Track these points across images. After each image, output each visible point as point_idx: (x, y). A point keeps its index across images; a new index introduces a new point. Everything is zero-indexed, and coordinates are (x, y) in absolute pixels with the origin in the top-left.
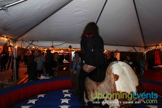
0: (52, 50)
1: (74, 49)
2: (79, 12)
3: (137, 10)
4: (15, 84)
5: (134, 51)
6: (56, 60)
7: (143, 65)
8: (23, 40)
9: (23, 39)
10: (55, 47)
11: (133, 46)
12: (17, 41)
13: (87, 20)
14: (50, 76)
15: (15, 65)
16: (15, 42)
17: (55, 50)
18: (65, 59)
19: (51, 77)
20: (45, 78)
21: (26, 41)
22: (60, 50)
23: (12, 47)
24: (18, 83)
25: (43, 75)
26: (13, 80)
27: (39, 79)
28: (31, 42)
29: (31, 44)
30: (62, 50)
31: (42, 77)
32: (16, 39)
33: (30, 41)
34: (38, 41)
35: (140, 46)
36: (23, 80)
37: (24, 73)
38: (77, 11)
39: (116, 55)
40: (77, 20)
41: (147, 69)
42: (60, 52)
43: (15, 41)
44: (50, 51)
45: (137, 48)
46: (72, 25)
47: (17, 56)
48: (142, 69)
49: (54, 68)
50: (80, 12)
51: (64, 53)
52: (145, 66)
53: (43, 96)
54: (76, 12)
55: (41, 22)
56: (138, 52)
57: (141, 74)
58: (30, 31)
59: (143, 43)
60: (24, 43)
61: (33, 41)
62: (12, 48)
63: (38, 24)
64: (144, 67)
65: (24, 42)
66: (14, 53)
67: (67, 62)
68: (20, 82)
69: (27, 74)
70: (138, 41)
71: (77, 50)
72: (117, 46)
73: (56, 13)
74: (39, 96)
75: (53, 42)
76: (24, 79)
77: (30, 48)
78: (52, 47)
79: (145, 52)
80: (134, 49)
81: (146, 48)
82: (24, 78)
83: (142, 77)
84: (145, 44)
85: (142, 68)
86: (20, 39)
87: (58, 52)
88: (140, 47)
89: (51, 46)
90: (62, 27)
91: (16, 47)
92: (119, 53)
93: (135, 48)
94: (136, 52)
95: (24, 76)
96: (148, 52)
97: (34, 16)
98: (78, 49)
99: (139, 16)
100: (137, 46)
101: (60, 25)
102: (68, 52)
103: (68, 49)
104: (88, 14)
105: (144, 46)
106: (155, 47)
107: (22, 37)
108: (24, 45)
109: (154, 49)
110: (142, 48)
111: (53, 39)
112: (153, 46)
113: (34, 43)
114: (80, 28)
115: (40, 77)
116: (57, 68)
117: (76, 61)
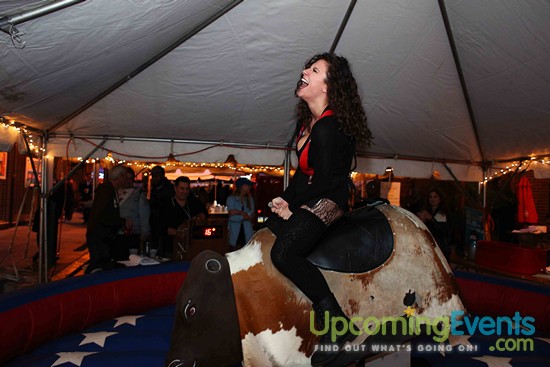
0: (174, 171)
1: (248, 166)
2: (260, 44)
3: (455, 40)
4: (43, 280)
5: (445, 176)
7: (474, 223)
8: (72, 135)
9: (73, 129)
10: (180, 158)
11: (444, 161)
12: (54, 135)
13: (289, 72)
14: (160, 255)
15: (44, 217)
16: (47, 140)
17: (183, 171)
18: (215, 202)
19: (165, 259)
20: (143, 261)
21: (83, 139)
22: (201, 169)
23: (36, 157)
24: (54, 279)
25: (139, 254)
26: (36, 269)
27: (123, 265)
28: (98, 142)
29: (98, 147)
30: (207, 172)
31: (135, 260)
32: (47, 131)
33: (97, 136)
34: (122, 138)
35: (469, 159)
36: (72, 270)
37: (76, 247)
38: (254, 39)
39: (390, 189)
40: (254, 68)
41: (488, 239)
42: (202, 178)
43: (45, 136)
44: (163, 171)
45: (456, 168)
46: (237, 84)
47: (51, 187)
48: (472, 237)
49: (176, 228)
50: (264, 43)
51: (213, 180)
52: (482, 228)
53: (133, 323)
54: (249, 42)
55: (133, 75)
56: (459, 179)
57: (466, 254)
58: (98, 104)
59: (477, 151)
60: (74, 143)
61: (106, 137)
62: (34, 160)
63: (124, 81)
64: (479, 231)
65: (77, 141)
66: (42, 178)
67: (223, 210)
68: (63, 275)
69: (87, 250)
70: (458, 144)
71: (256, 170)
72: (388, 160)
73: (183, 46)
74: (121, 321)
75: (172, 142)
76: (77, 265)
77: (97, 162)
78: (171, 158)
79: (484, 180)
80: (446, 171)
81: (485, 166)
82: (77, 263)
83: (473, 264)
84: (482, 153)
85: (474, 233)
86: (61, 129)
87: (193, 176)
88: (468, 162)
89: (168, 155)
90: (204, 93)
91: (50, 157)
92: (399, 184)
93: (448, 165)
94: (452, 179)
95: (75, 257)
96: (493, 179)
97: (108, 52)
98: (260, 166)
99: (460, 60)
100: (455, 158)
101: (197, 86)
102: (228, 179)
103: (225, 168)
104: (291, 50)
105: (479, 159)
106: (515, 164)
107: (70, 122)
108: (76, 149)
109: (513, 170)
110: (472, 167)
111: (173, 134)
112: (511, 161)
113: (111, 144)
114: (265, 97)
115: (128, 259)
116: (184, 230)
117: (243, 208)
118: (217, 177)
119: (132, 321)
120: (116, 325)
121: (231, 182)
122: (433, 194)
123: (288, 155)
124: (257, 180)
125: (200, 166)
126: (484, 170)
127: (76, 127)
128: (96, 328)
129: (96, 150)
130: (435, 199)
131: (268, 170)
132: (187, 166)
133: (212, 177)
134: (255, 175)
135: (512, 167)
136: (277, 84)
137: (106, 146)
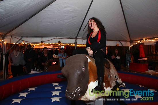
0: (42, 46)
1: (63, 44)
2: (67, 8)
5: (120, 45)
6: (46, 55)
7: (128, 58)
8: (12, 36)
9: (12, 34)
10: (44, 42)
11: (120, 41)
12: (6, 36)
13: (76, 16)
14: (40, 70)
16: (4, 38)
17: (45, 46)
18: (54, 54)
19: (41, 72)
20: (35, 72)
21: (15, 37)
22: (50, 45)
23: (1, 43)
25: (34, 70)
27: (29, 74)
28: (20, 38)
29: (20, 40)
30: (52, 46)
31: (33, 72)
32: (4, 35)
33: (19, 36)
34: (27, 37)
40: (66, 15)
41: (132, 62)
42: (50, 48)
45: (123, 43)
46: (61, 20)
48: (128, 62)
50: (69, 8)
51: (53, 48)
52: (131, 59)
54: (64, 8)
55: (30, 18)
56: (124, 46)
57: (127, 67)
58: (19, 27)
59: (129, 38)
61: (22, 37)
63: (27, 20)
64: (130, 60)
65: (13, 38)
67: (56, 56)
70: (124, 36)
71: (66, 45)
73: (45, 9)
74: (30, 89)
75: (42, 37)
77: (19, 44)
78: (42, 42)
79: (131, 46)
81: (131, 42)
83: (128, 69)
86: (8, 35)
87: (48, 47)
88: (126, 41)
90: (51, 23)
94: (122, 46)
96: (133, 46)
97: (23, 11)
100: (123, 40)
101: (49, 21)
102: (57, 47)
103: (57, 44)
104: (76, 10)
105: (129, 40)
106: (139, 41)
107: (11, 32)
108: (13, 40)
109: (139, 43)
110: (127, 42)
111: (42, 35)
112: (138, 40)
113: (24, 39)
114: (69, 24)
115: (30, 72)
116: (47, 63)
117: (63, 56)
118: (54, 47)
119: (34, 89)
120: (29, 91)
121: (58, 48)
122: (116, 50)
123: (76, 40)
124: (66, 48)
125: (49, 44)
126: (131, 43)
127: (13, 34)
128: (23, 92)
129: (19, 41)
130: (116, 51)
131: (69, 44)
132: (46, 44)
133: (53, 47)
134: (65, 46)
135: (138, 42)
136: (72, 20)
137: (22, 39)
